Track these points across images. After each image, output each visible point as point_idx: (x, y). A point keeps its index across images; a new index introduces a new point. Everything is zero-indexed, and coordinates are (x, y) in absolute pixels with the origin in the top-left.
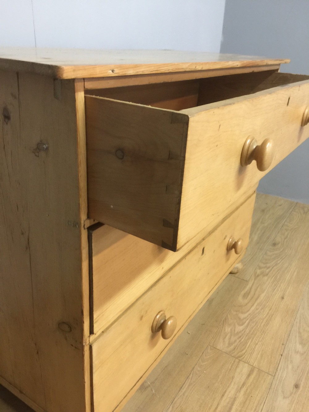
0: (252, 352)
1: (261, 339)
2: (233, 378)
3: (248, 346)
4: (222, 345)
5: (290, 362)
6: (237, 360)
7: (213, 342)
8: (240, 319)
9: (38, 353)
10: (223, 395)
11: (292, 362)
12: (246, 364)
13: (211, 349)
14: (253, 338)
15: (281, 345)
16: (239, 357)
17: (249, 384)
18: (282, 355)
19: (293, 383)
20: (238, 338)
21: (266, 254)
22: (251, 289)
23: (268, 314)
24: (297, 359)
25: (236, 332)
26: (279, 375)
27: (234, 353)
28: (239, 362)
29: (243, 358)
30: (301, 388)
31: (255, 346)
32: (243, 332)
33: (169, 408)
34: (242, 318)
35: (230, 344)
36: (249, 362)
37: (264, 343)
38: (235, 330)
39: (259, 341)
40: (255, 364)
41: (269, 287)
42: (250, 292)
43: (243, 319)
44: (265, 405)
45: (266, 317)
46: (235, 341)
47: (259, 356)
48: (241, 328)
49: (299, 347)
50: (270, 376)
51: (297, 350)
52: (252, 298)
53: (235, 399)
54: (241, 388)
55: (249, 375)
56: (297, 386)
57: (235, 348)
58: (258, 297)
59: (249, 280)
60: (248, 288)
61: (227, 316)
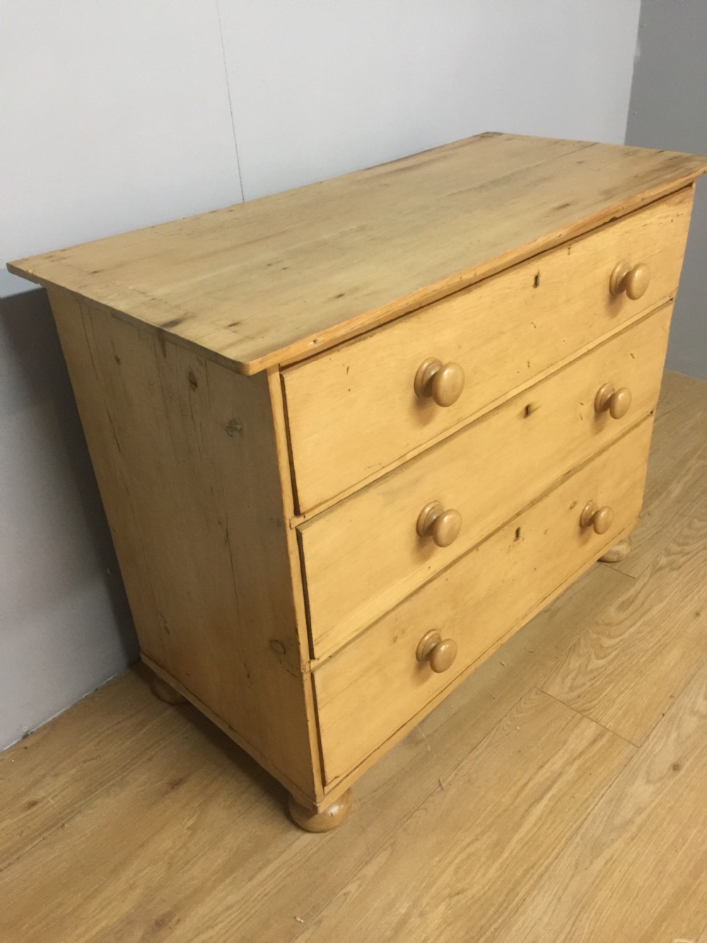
0: (609, 705)
1: (633, 684)
2: (565, 743)
3: (605, 693)
4: (557, 689)
5: (677, 728)
6: (579, 716)
7: (543, 682)
8: (601, 647)
9: (248, 676)
10: (542, 767)
12: (594, 723)
13: (537, 694)
14: (618, 682)
15: (668, 698)
16: (584, 711)
17: (591, 755)
18: (663, 715)
19: (671, 760)
20: (591, 680)
21: (690, 526)
22: (638, 593)
23: (659, 641)
24: (691, 724)
25: (589, 669)
26: (648, 745)
27: (576, 703)
28: (581, 720)
29: (591, 713)
30: (682, 772)
31: (618, 696)
32: (602, 670)
33: (451, 774)
34: (606, 645)
35: (571, 689)
36: (600, 721)
37: (636, 691)
38: (587, 666)
40: (610, 725)
41: (676, 592)
42: (632, 602)
43: (608, 648)
44: (609, 790)
45: (652, 648)
46: (584, 684)
47: (621, 712)
48: (601, 662)
49: (702, 704)
50: (631, 747)
51: (696, 709)
52: (637, 610)
53: (560, 774)
54: (575, 760)
55: (594, 741)
56: (676, 767)
57: (579, 696)
58: (649, 610)
59: (639, 577)
60: (632, 592)
61: (579, 640)
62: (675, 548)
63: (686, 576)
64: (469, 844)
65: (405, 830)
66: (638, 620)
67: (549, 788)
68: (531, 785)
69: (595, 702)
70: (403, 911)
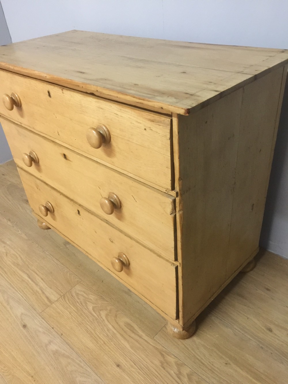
0: (65, 307)
1: (73, 319)
2: (51, 288)
3: (71, 306)
4: (78, 288)
5: (44, 332)
6: (62, 294)
7: (84, 284)
10: (42, 279)
11: (44, 333)
12: (57, 299)
13: (77, 281)
14: (77, 313)
15: (62, 333)
16: (64, 297)
17: (42, 296)
18: (53, 328)
19: (28, 325)
20: (81, 302)
22: (140, 337)
24: (45, 339)
25: (87, 302)
26: (39, 318)
27: (69, 295)
28: (60, 295)
29: (62, 299)
30: (22, 328)
31: (69, 311)
32: (86, 308)
33: (49, 253)
34: (101, 312)
35: (77, 294)
36: (57, 302)
37: (69, 319)
39: (72, 316)
40: (54, 305)
42: (133, 332)
43: (99, 313)
46: (79, 299)
48: (91, 308)
49: (53, 347)
50: (40, 311)
51: (52, 343)
52: (125, 332)
53: (37, 285)
54: (42, 290)
55: (47, 298)
56: (25, 326)
57: (72, 296)
58: (125, 338)
59: (155, 340)
60: (141, 333)
61: (107, 301)
62: (185, 371)
63: (155, 370)
64: (21, 258)
65: (33, 242)
66: (117, 331)
67: (32, 281)
68: (36, 275)
69: (68, 302)
70: (8, 243)
